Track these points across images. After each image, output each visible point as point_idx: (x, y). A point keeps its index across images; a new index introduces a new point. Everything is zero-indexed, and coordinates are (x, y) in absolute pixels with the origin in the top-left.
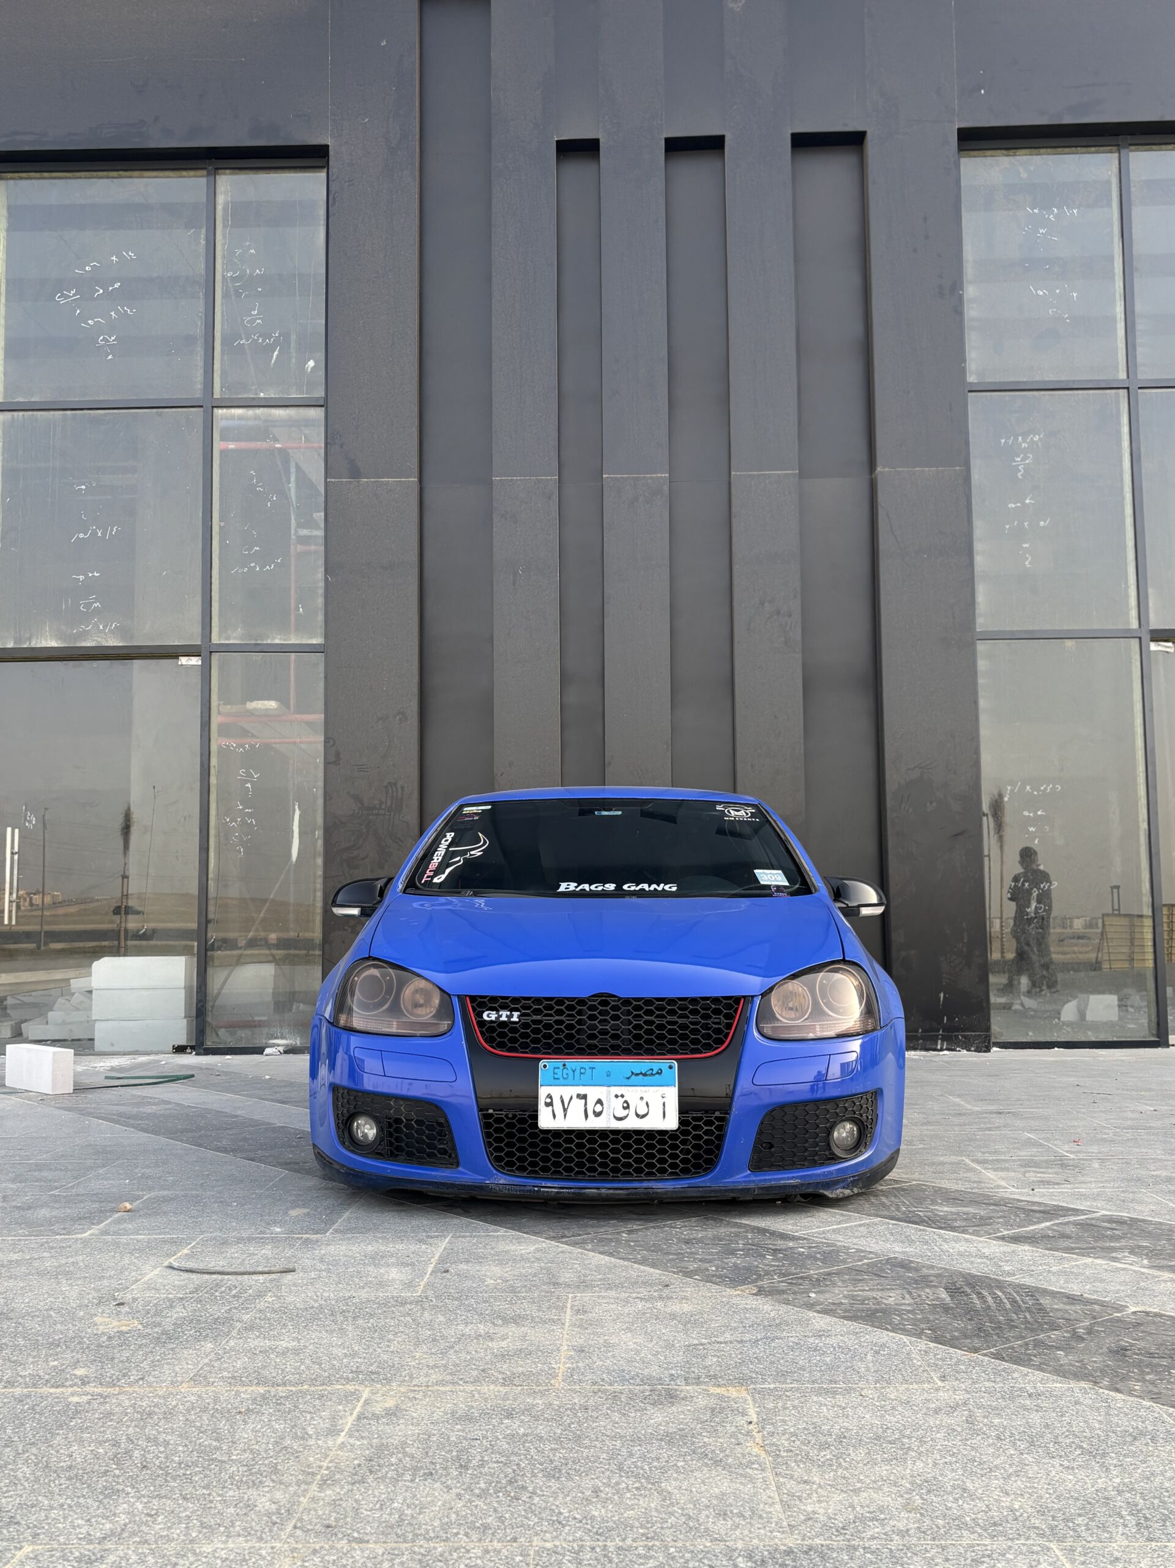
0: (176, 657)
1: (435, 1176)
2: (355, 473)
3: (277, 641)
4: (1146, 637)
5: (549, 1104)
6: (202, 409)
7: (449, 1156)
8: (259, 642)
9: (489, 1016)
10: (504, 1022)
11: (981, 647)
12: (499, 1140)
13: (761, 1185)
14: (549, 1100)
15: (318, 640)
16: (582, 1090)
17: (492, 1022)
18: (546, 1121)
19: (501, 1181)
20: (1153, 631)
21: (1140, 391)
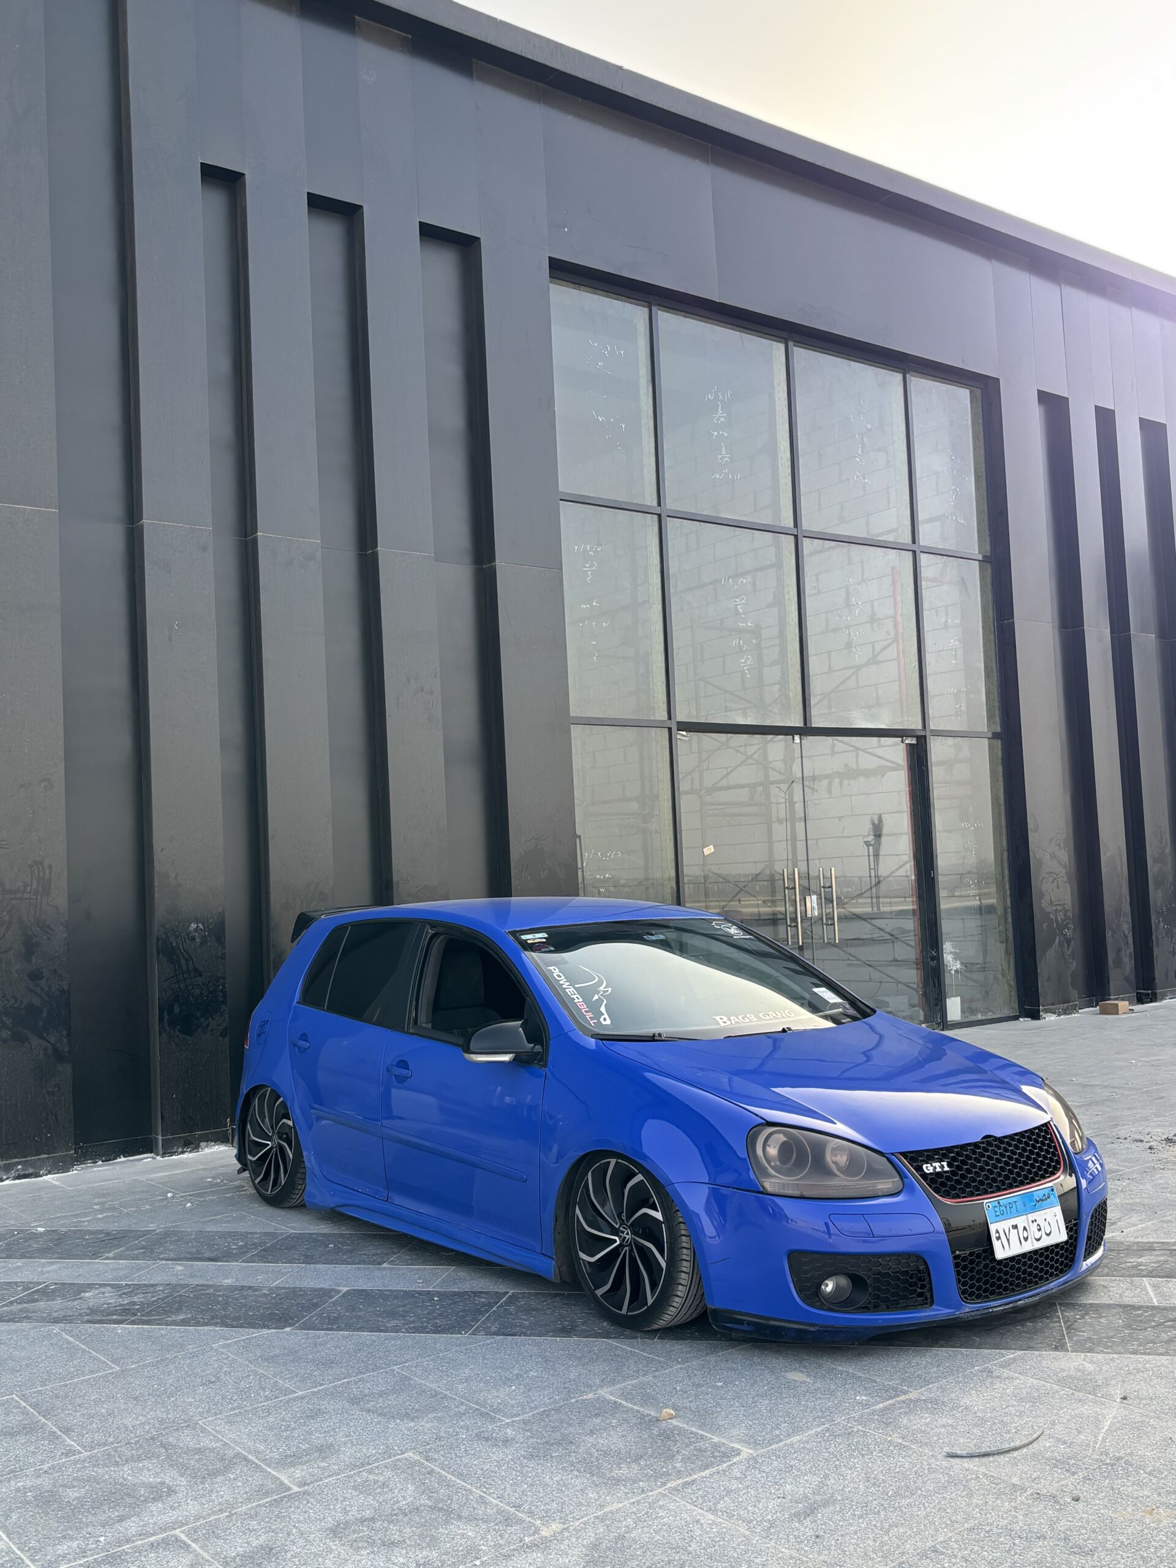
1: (921, 1318)
4: (674, 728)
5: (998, 1238)
7: (927, 1299)
9: (928, 1168)
10: (939, 1172)
11: (576, 731)
12: (964, 1276)
14: (997, 1235)
16: (1014, 1221)
17: (931, 1174)
18: (1000, 1253)
19: (969, 1309)
20: (679, 723)
21: (668, 518)
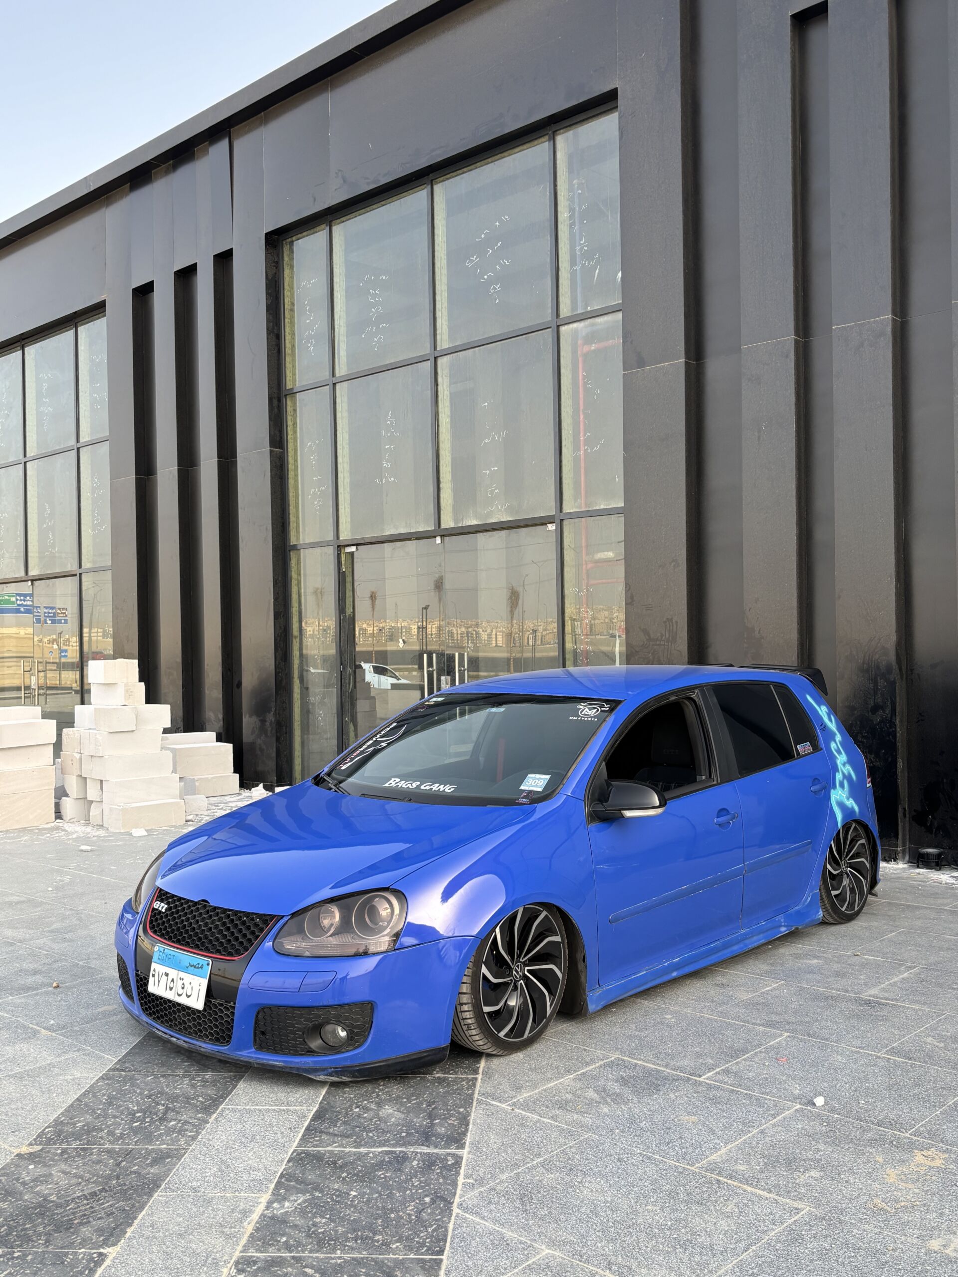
0: (545, 524)
2: (641, 363)
3: (602, 507)
5: (154, 976)
6: (550, 329)
8: (591, 509)
9: (156, 905)
13: (258, 1061)
14: (154, 973)
15: (621, 504)
16: (167, 970)
18: (151, 988)
